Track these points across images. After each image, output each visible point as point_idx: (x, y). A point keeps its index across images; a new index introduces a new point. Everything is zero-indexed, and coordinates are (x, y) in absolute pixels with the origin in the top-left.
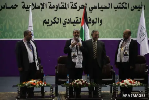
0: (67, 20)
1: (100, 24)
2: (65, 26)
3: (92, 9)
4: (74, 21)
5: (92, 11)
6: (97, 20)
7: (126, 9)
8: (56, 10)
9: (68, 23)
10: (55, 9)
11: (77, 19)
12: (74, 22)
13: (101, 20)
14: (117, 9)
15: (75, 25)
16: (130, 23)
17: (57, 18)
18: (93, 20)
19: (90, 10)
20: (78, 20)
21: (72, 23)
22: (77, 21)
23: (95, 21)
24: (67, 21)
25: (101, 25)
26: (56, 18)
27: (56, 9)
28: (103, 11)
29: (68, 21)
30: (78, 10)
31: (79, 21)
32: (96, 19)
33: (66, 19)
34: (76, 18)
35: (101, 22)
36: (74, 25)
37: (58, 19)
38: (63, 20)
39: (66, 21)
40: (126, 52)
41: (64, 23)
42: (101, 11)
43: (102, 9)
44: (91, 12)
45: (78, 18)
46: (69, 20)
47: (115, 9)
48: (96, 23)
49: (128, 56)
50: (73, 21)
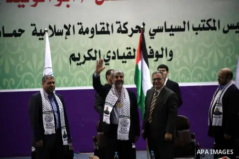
0: (112, 52)
1: (169, 58)
2: (108, 64)
3: (154, 33)
4: (124, 54)
5: (154, 36)
6: (164, 51)
7: (214, 31)
8: (92, 37)
9: (114, 58)
10: (90, 34)
11: (129, 50)
12: (124, 57)
13: (171, 51)
14: (199, 32)
15: (126, 62)
16: (222, 55)
17: (94, 50)
18: (157, 52)
19: (151, 34)
20: (130, 53)
21: (120, 58)
22: (129, 55)
23: (160, 53)
24: (112, 55)
25: (170, 60)
26: (91, 50)
27: (92, 35)
28: (173, 35)
29: (114, 55)
30: (131, 36)
31: (132, 54)
32: (162, 49)
33: (109, 52)
34: (127, 48)
35: (171, 55)
36: (123, 62)
37: (96, 52)
38: (104, 53)
39: (109, 55)
40: (217, 108)
41: (106, 58)
42: (170, 35)
43: (171, 33)
44: (153, 38)
45: (130, 48)
46: (114, 53)
47: (195, 32)
48: (161, 56)
49: (221, 116)
50: (121, 54)
